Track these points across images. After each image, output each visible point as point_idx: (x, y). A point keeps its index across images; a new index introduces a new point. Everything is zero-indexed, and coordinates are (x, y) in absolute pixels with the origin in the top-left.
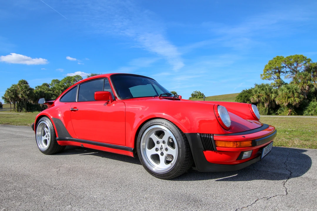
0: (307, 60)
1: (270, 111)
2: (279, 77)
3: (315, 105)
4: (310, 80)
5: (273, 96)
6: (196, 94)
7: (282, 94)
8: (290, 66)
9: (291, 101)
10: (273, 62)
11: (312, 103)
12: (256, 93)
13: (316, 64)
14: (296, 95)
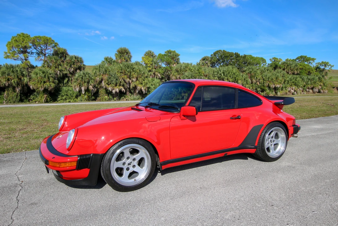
0: (55, 44)
1: (22, 97)
4: (61, 65)
5: (26, 79)
7: (37, 78)
9: (47, 85)
10: (19, 39)
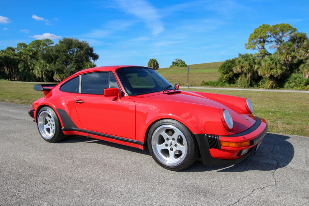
0: (293, 30)
1: (252, 82)
2: (263, 47)
3: (296, 76)
4: (294, 51)
5: (256, 66)
6: (177, 62)
7: (265, 65)
8: (275, 36)
9: (273, 72)
10: (259, 31)
11: (294, 75)
12: (240, 63)
13: (301, 34)
14: (279, 66)
